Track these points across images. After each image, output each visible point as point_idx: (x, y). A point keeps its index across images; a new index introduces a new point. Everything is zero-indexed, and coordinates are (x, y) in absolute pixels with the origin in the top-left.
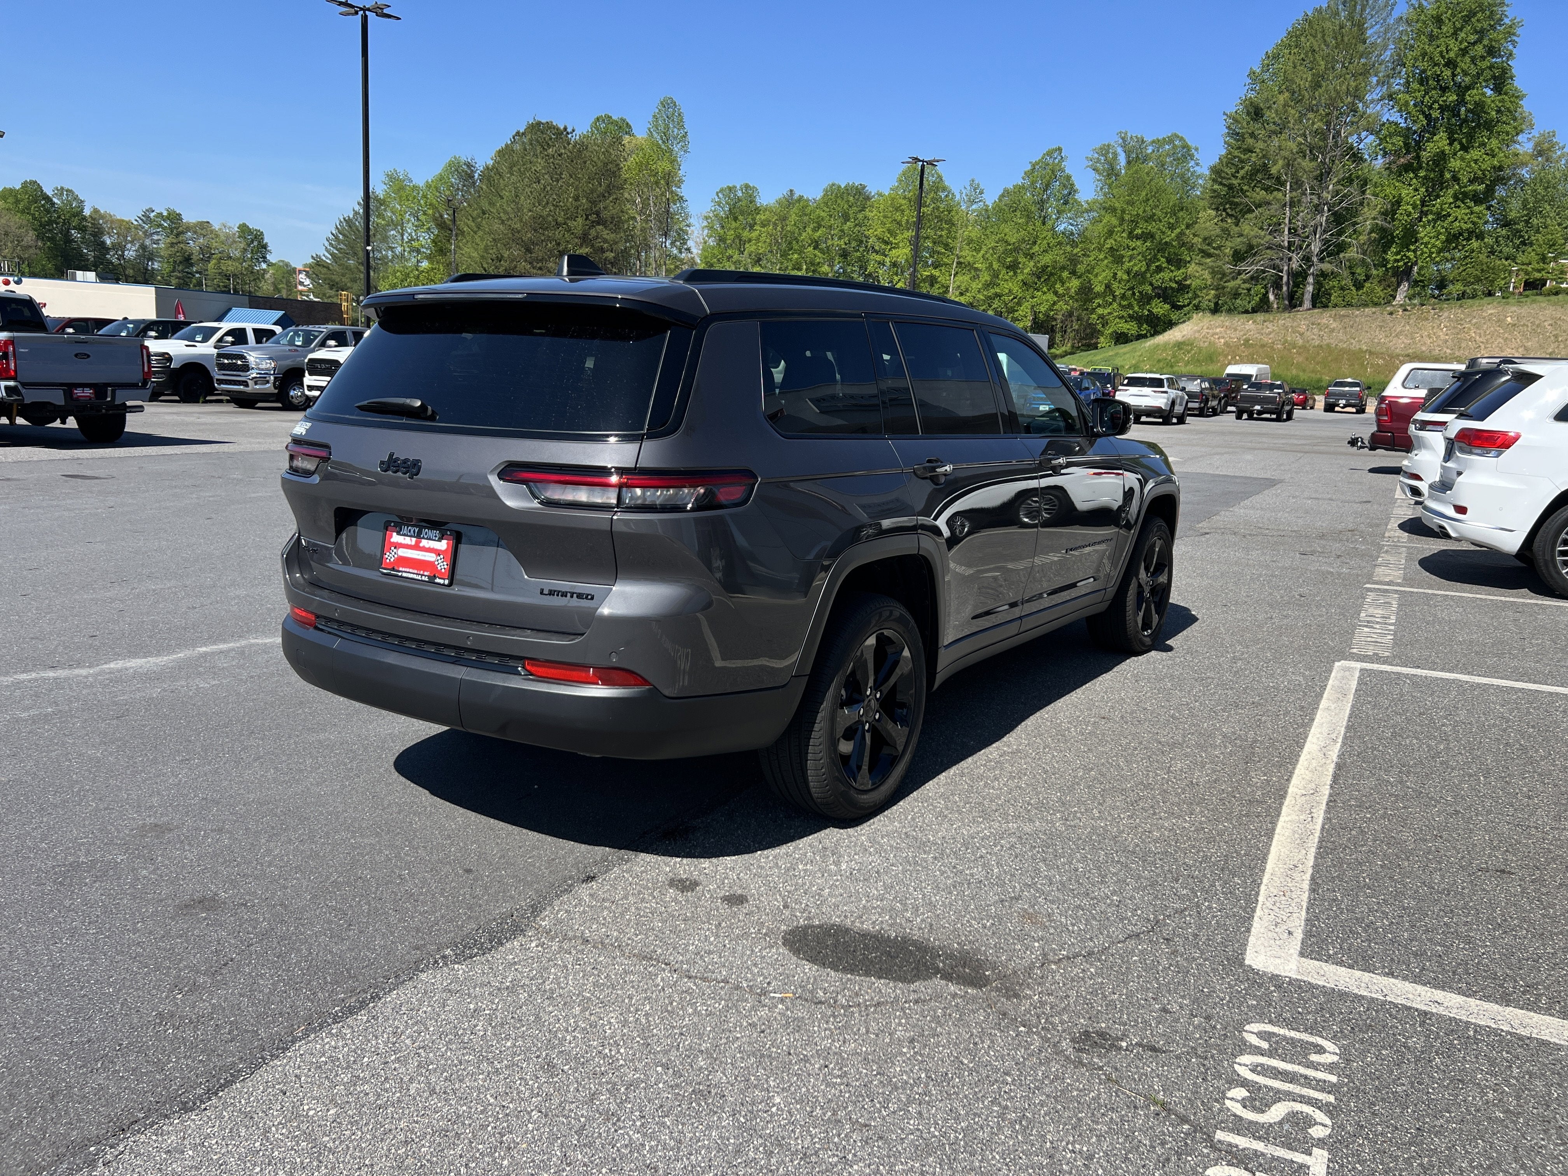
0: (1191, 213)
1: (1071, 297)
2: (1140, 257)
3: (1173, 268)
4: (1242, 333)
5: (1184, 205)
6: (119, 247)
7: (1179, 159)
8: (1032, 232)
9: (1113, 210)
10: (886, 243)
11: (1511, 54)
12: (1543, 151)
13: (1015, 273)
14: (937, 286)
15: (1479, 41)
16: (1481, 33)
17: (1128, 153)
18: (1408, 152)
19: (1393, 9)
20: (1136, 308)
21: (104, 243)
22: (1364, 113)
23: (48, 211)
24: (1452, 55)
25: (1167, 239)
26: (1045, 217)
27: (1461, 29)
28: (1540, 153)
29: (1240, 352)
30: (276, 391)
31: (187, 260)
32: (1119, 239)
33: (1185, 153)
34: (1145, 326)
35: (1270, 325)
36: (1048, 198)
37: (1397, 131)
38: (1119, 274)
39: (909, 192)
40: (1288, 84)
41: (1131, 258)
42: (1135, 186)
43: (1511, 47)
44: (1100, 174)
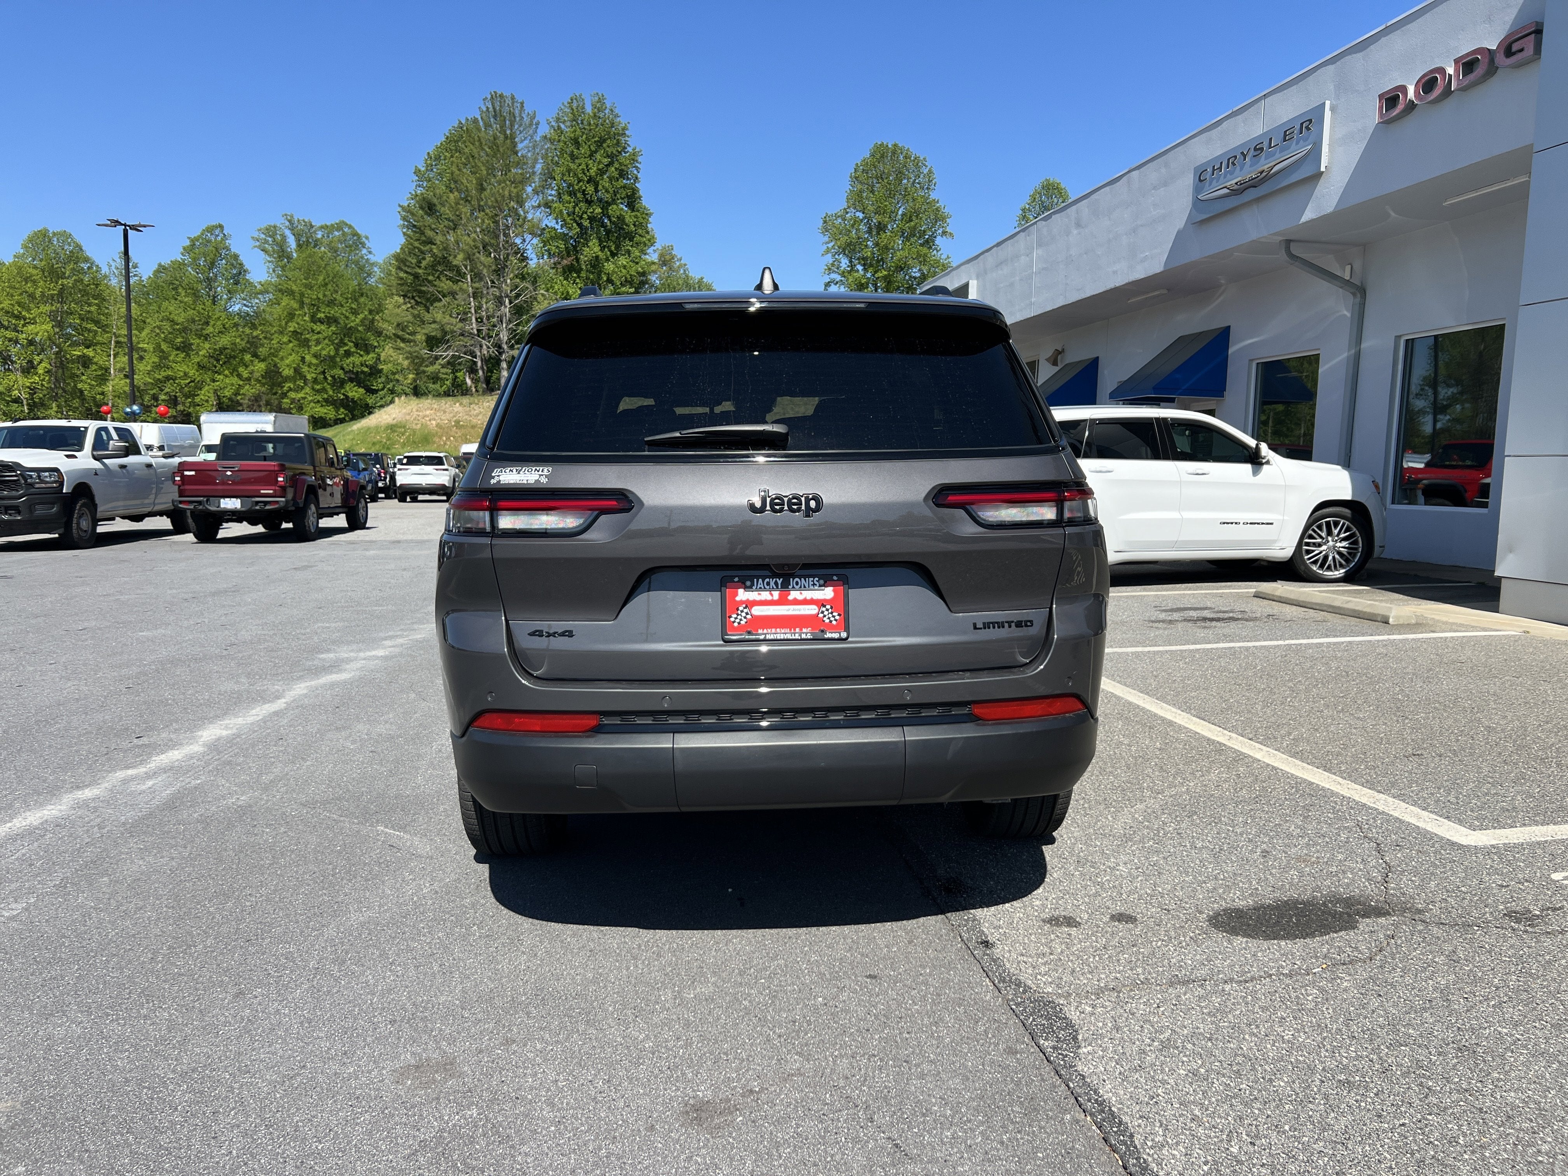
0: (372, 299)
1: (257, 380)
2: (326, 341)
3: (362, 353)
4: (451, 415)
5: (364, 291)
7: (350, 246)
8: (202, 311)
9: (291, 293)
10: (18, 317)
11: (637, 178)
12: (666, 260)
13: (188, 355)
14: (94, 367)
15: (610, 164)
16: (611, 156)
17: (298, 237)
18: (569, 255)
19: (537, 128)
20: (331, 393)
22: (526, 217)
24: (593, 172)
25: (352, 324)
26: (214, 297)
27: (596, 152)
28: (664, 263)
29: (453, 433)
32: (302, 323)
33: (356, 242)
34: (342, 410)
35: (476, 407)
36: (216, 276)
37: (556, 237)
38: (308, 358)
39: (41, 260)
40: (454, 183)
41: (318, 342)
42: (310, 271)
43: (635, 172)
44: (270, 255)
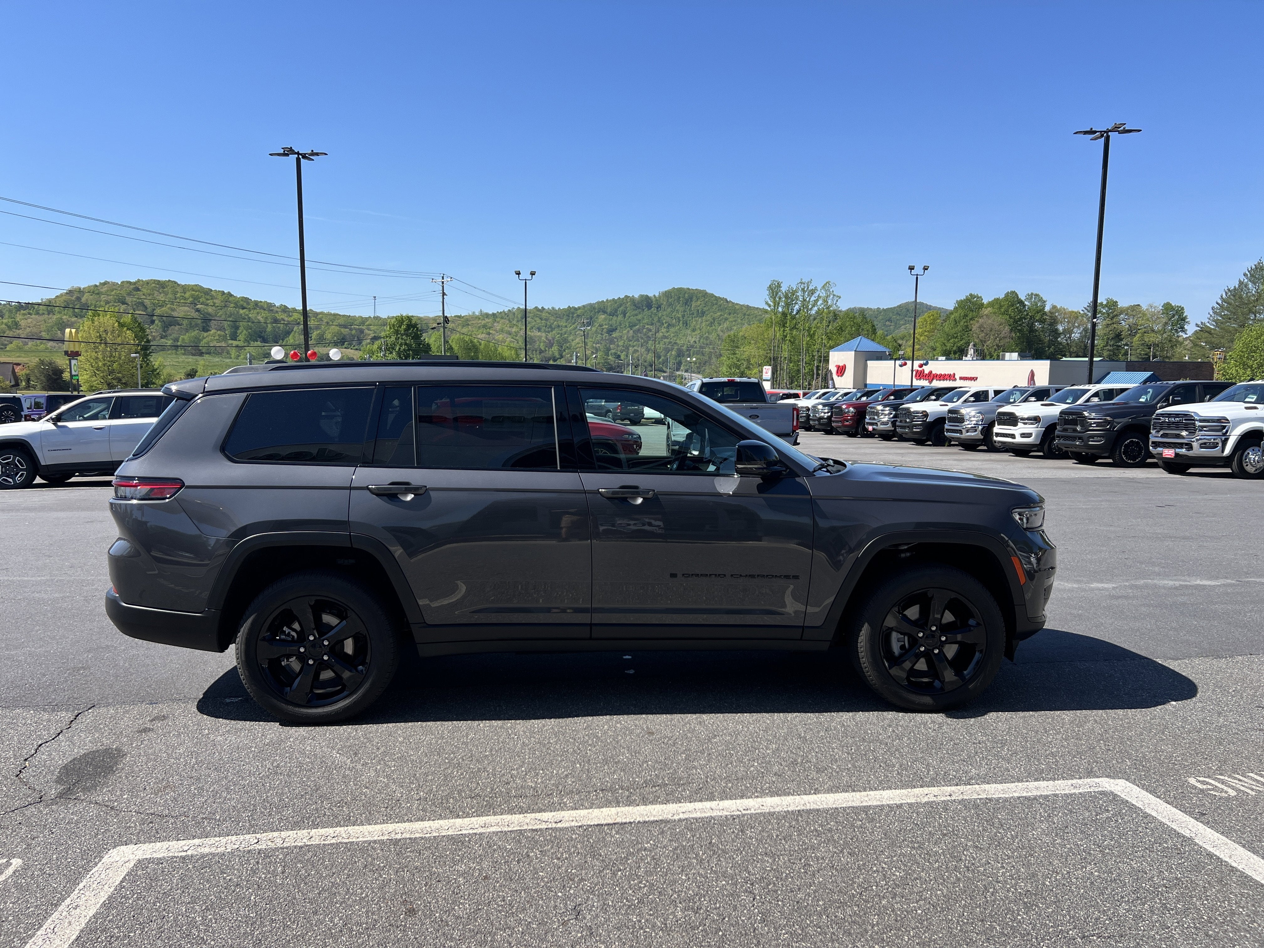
6: (1069, 331)
21: (1057, 330)
23: (1020, 311)
30: (982, 437)
31: (1118, 337)
